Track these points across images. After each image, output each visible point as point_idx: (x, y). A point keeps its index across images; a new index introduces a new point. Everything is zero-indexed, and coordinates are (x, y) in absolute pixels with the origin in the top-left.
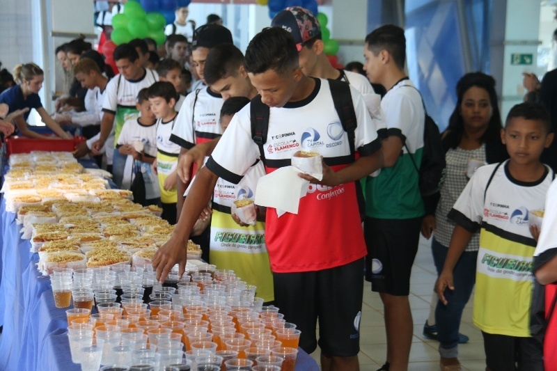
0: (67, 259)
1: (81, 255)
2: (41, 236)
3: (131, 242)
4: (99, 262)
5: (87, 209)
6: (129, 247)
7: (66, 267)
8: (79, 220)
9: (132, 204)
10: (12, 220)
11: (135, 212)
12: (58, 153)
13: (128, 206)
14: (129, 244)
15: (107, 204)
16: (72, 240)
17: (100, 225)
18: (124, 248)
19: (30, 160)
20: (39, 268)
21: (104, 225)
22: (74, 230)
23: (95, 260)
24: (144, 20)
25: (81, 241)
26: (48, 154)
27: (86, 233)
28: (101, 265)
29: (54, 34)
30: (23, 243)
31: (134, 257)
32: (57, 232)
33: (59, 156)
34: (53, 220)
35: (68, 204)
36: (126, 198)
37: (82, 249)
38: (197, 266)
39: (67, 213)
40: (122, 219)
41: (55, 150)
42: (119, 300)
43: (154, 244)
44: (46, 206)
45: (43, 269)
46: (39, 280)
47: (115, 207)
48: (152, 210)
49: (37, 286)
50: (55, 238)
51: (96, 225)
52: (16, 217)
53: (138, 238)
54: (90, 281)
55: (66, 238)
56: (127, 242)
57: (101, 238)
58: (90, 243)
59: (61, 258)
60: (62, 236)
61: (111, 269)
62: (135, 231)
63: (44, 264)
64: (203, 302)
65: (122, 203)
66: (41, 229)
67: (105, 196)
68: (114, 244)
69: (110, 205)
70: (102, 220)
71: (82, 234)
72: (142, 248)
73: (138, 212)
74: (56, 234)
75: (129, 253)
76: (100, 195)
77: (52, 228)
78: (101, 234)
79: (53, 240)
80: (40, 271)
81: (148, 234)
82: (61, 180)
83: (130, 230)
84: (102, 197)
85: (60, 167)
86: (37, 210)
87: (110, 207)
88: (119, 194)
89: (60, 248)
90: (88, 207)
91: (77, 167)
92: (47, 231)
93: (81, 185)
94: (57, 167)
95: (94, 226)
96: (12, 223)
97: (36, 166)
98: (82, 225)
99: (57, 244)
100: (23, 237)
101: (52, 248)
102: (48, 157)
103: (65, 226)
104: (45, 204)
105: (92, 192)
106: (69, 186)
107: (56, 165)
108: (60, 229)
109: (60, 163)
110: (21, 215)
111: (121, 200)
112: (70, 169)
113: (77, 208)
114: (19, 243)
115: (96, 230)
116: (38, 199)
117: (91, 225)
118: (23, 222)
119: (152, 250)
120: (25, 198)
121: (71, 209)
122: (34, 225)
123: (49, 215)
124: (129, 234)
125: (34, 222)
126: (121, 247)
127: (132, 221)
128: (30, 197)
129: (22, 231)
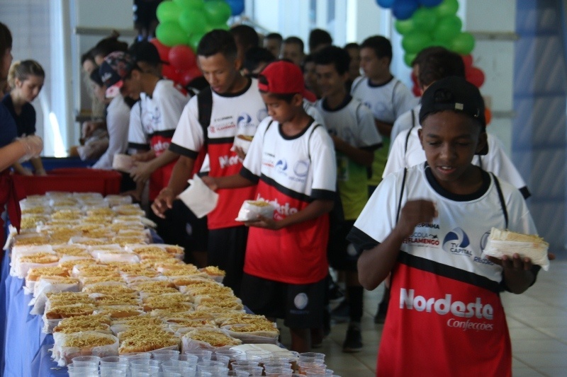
0: (92, 342)
1: (112, 337)
2: (57, 311)
3: (181, 319)
4: (136, 347)
5: (122, 272)
6: (178, 325)
7: (90, 353)
8: (110, 287)
9: (183, 264)
10: (19, 287)
11: (187, 277)
12: (82, 194)
13: (177, 268)
14: (178, 322)
15: (148, 265)
16: (99, 316)
17: (139, 295)
18: (171, 327)
19: (45, 204)
20: (53, 356)
21: (143, 295)
22: (102, 302)
23: (131, 343)
24: (201, 10)
25: (112, 317)
26: (69, 196)
27: (119, 306)
28: (138, 351)
29: (80, 31)
30: (32, 321)
31: (185, 340)
32: (79, 304)
33: (84, 198)
34: (74, 287)
35: (95, 266)
36: (174, 257)
37: (113, 328)
38: (274, 353)
39: (94, 278)
40: (168, 287)
41: (79, 191)
43: (213, 322)
44: (65, 269)
45: (59, 357)
47: (160, 270)
48: (211, 274)
50: (77, 313)
51: (132, 295)
52: (24, 284)
53: (191, 312)
54: (123, 373)
55: (91, 313)
56: (176, 319)
57: (139, 313)
58: (124, 320)
59: (84, 341)
60: (86, 311)
61: (152, 357)
62: (187, 304)
63: (60, 350)
65: (169, 264)
66: (58, 300)
67: (146, 255)
68: (157, 322)
69: (152, 266)
70: (141, 288)
71: (113, 307)
72: (195, 327)
73: (191, 275)
74: (78, 307)
75: (177, 333)
76: (139, 252)
77: (72, 299)
78: (140, 307)
79: (73, 316)
80: (55, 360)
81: (204, 308)
82: (86, 232)
83: (179, 301)
84: (142, 255)
85: (86, 215)
86: (52, 274)
87: (152, 269)
88: (165, 251)
89: (83, 327)
90: (123, 270)
91: (108, 214)
92: (65, 303)
93: (114, 239)
94: (81, 214)
95: (130, 296)
96: (19, 292)
97: (53, 212)
98: (114, 294)
99: (78, 321)
100: (34, 312)
101: (71, 327)
102: (69, 199)
103: (90, 295)
104: (63, 266)
105: (128, 248)
106: (97, 240)
107: (79, 211)
108: (83, 300)
109: (85, 208)
110: (30, 282)
111: (168, 260)
112: (98, 218)
113: (107, 270)
114: (28, 321)
115: (133, 301)
116: (54, 258)
117: (125, 294)
118: (33, 290)
119: (210, 329)
120: (37, 257)
121: (98, 272)
122: (48, 295)
123: (69, 281)
124: (179, 306)
125: (47, 291)
126: (166, 325)
127: (183, 288)
128: (43, 256)
129: (32, 303)
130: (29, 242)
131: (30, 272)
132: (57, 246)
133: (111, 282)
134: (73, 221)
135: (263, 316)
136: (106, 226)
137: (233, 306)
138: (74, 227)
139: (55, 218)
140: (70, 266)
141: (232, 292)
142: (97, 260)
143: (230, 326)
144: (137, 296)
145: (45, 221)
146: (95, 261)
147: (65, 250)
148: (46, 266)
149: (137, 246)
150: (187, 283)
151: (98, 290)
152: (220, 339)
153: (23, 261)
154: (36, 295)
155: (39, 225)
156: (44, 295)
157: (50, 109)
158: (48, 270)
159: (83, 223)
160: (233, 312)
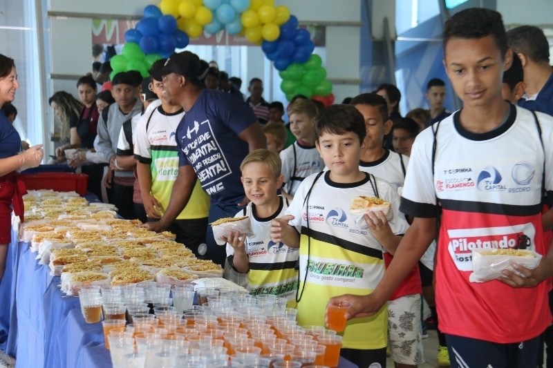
0: (91, 278)
1: (104, 275)
2: (61, 259)
3: (152, 263)
4: (124, 281)
5: (102, 236)
6: (151, 267)
8: (95, 245)
10: (26, 248)
11: (150, 238)
13: (141, 233)
14: (151, 265)
15: (120, 231)
16: (93, 262)
17: (118, 249)
18: (147, 268)
20: (62, 289)
21: (120, 249)
22: (93, 254)
23: (120, 278)
25: (101, 262)
27: (105, 256)
28: (126, 283)
29: (54, 76)
30: (39, 269)
31: (159, 275)
32: (76, 255)
34: (69, 245)
37: (104, 269)
39: (82, 239)
40: (138, 244)
42: (152, 312)
43: (176, 264)
44: (60, 234)
45: (67, 289)
46: (64, 299)
47: (129, 234)
48: (166, 236)
49: (62, 305)
50: (75, 261)
51: (113, 249)
53: (157, 259)
55: (87, 260)
56: (148, 263)
57: (121, 260)
58: (111, 265)
59: (85, 278)
60: (82, 259)
62: (155, 254)
63: (69, 284)
64: (236, 313)
66: (60, 253)
67: (117, 225)
68: (135, 265)
70: (118, 245)
72: (163, 268)
73: (152, 237)
74: (76, 257)
75: (152, 272)
76: (111, 224)
77: (70, 252)
78: (121, 256)
79: (73, 262)
80: (64, 292)
81: (167, 256)
82: (69, 212)
83: (148, 253)
84: (114, 226)
85: (66, 201)
86: (52, 238)
89: (83, 269)
90: (102, 234)
91: (83, 201)
92: (66, 255)
93: (91, 216)
94: (63, 201)
95: (111, 250)
97: (41, 200)
98: (100, 249)
99: (78, 265)
100: (40, 263)
101: (74, 269)
103: (82, 250)
104: (58, 232)
105: (102, 221)
106: (78, 216)
108: (78, 252)
109: (65, 197)
110: (36, 243)
111: (133, 228)
112: (76, 203)
113: (91, 234)
114: (36, 270)
115: (115, 253)
116: (50, 228)
117: (108, 248)
118: (38, 249)
119: (175, 269)
120: (37, 227)
121: (85, 235)
122: (52, 251)
123: (65, 241)
124: (148, 255)
125: (50, 248)
126: (143, 267)
127: (148, 246)
128: (42, 226)
129: (38, 257)
130: (29, 218)
131: (34, 237)
132: (51, 221)
133: (95, 241)
134: (58, 205)
135: (211, 261)
137: (188, 254)
138: (60, 209)
139: (45, 204)
140: (64, 232)
142: (82, 229)
143: (189, 267)
144: (116, 250)
145: (38, 206)
147: (57, 223)
148: (45, 233)
149: (109, 220)
150: (151, 242)
152: (183, 275)
153: (27, 231)
154: (41, 252)
155: (34, 208)
156: (48, 251)
158: (47, 235)
159: (66, 207)
160: (188, 258)
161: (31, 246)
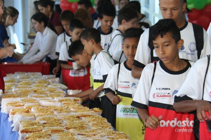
2: (26, 129)
3: (84, 133)
5: (54, 111)
6: (83, 136)
8: (49, 118)
9: (82, 107)
10: (6, 118)
11: (85, 113)
12: (32, 73)
13: (80, 108)
15: (66, 107)
16: (46, 132)
17: (63, 122)
18: (80, 137)
19: (15, 78)
22: (46, 125)
25: (51, 132)
26: (26, 74)
27: (54, 127)
30: (13, 134)
32: (36, 126)
33: (33, 75)
34: (32, 118)
35: (41, 108)
36: (78, 103)
37: (52, 138)
39: (41, 114)
40: (76, 118)
41: (31, 71)
43: (99, 135)
44: (27, 109)
47: (72, 109)
48: (96, 111)
50: (35, 131)
52: (8, 116)
53: (88, 130)
55: (42, 130)
56: (81, 133)
57: (63, 131)
58: (57, 134)
60: (39, 129)
65: (75, 107)
66: (25, 124)
67: (65, 102)
68: (73, 135)
69: (68, 107)
70: (63, 119)
71: (51, 127)
72: (90, 137)
73: (86, 112)
74: (35, 128)
76: (61, 101)
77: (32, 124)
78: (64, 128)
79: (33, 132)
81: (94, 128)
82: (35, 91)
83: (82, 125)
84: (63, 102)
85: (35, 83)
86: (22, 112)
87: (68, 109)
88: (73, 100)
89: (39, 137)
90: (54, 110)
91: (45, 83)
92: (29, 126)
93: (49, 95)
94: (32, 83)
95: (59, 122)
96: (5, 120)
97: (19, 82)
98: (51, 122)
99: (36, 135)
100: (14, 130)
101: (33, 137)
102: (26, 76)
103: (40, 122)
104: (26, 108)
105: (56, 99)
106: (41, 95)
107: (31, 81)
108: (37, 124)
109: (34, 80)
110: (12, 115)
111: (75, 105)
112: (41, 85)
113: (47, 110)
114: (11, 134)
115: (61, 125)
116: (22, 104)
117: (57, 121)
118: (13, 119)
119: (98, 138)
120: (14, 103)
121: (43, 110)
122: (21, 122)
123: (30, 115)
124: (82, 127)
125: (20, 120)
126: (77, 136)
127: (83, 118)
128: (17, 103)
129: (12, 126)
130: (9, 97)
131: (11, 111)
132: (23, 99)
133: (49, 115)
134: (29, 86)
136: (45, 88)
137: (107, 127)
138: (30, 89)
139: (21, 85)
140: (30, 108)
141: (107, 120)
142: (42, 105)
143: (107, 137)
144: (62, 122)
145: (16, 86)
146: (41, 105)
147: (26, 100)
148: (18, 108)
149: (60, 98)
150: (85, 116)
151: (44, 119)
153: (7, 106)
154: (14, 122)
155: (13, 88)
156: (19, 122)
157: (14, 32)
158: (19, 110)
159: (34, 87)
160: (108, 129)
161: (9, 117)
